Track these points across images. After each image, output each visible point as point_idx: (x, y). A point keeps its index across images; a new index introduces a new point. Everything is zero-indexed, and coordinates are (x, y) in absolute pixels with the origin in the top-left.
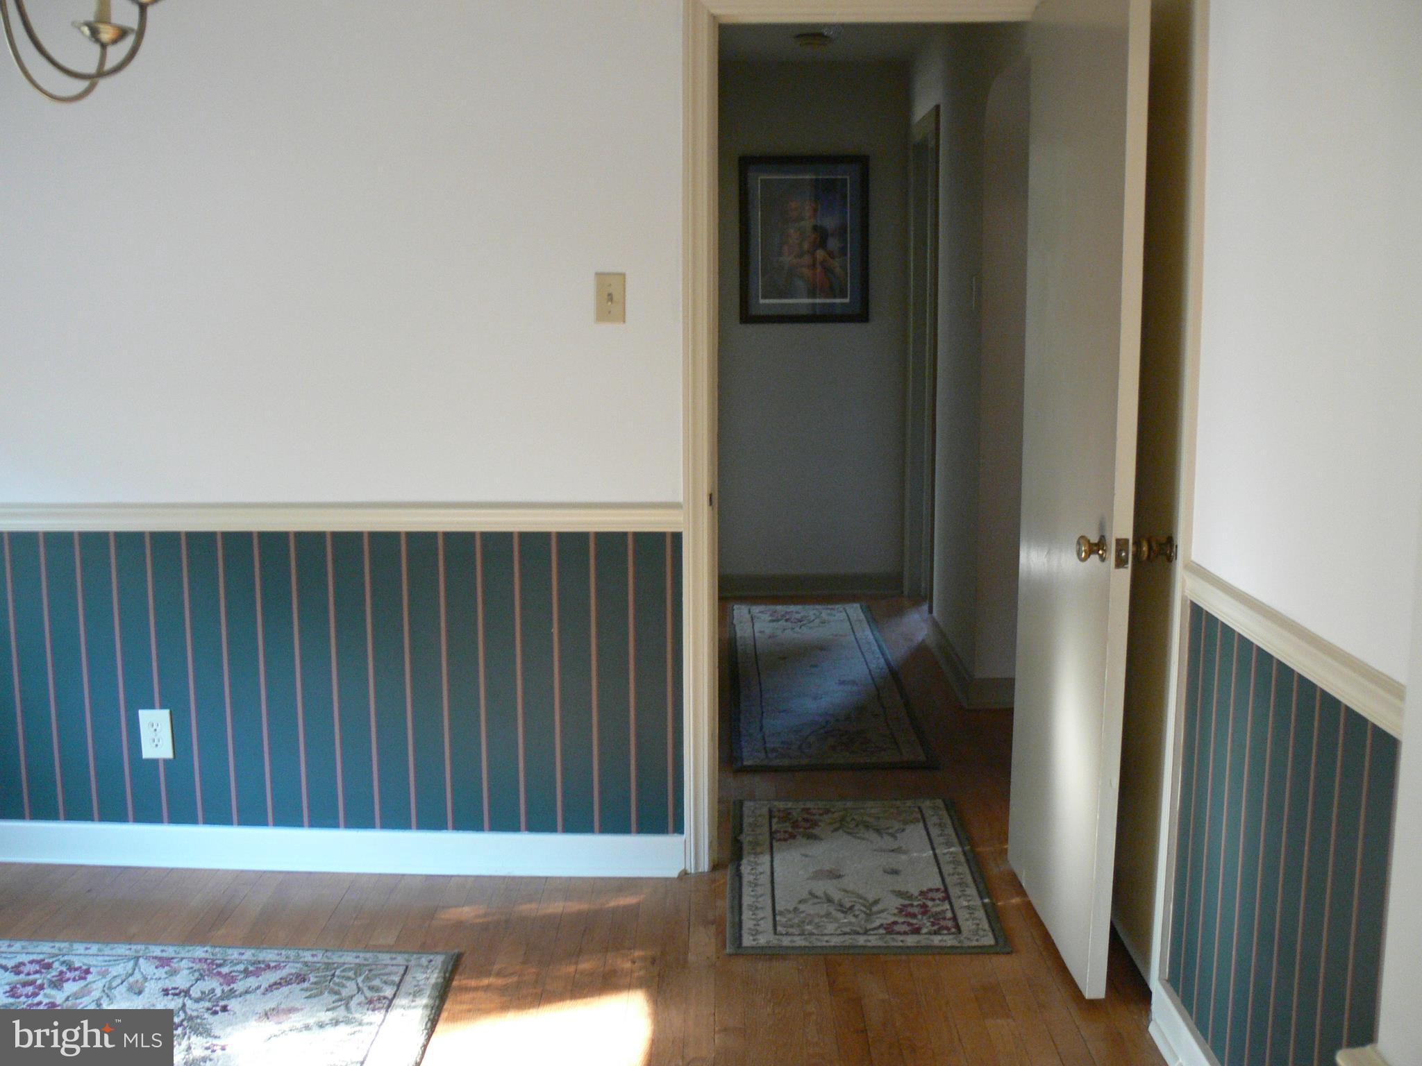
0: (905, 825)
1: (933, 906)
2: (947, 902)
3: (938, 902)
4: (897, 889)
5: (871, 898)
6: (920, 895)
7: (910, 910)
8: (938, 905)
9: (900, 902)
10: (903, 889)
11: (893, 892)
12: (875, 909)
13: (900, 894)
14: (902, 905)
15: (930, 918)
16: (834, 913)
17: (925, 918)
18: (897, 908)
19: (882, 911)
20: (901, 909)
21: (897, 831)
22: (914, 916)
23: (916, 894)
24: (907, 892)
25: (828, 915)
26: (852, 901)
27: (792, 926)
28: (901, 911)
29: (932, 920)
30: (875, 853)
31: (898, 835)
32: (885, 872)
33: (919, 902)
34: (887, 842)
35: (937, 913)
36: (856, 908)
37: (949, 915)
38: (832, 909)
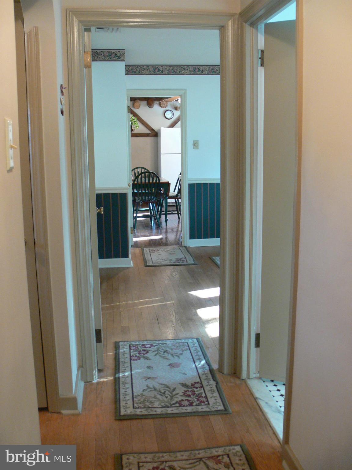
0: (142, 394)
1: (136, 354)
2: (131, 355)
3: (134, 355)
4: (148, 360)
5: (158, 356)
6: (140, 358)
7: (144, 352)
8: (134, 354)
9: (147, 355)
10: (146, 361)
11: (150, 359)
12: (156, 352)
13: (148, 359)
14: (147, 354)
15: (138, 350)
16: (170, 350)
17: (140, 350)
18: (149, 353)
19: (154, 352)
20: (148, 353)
21: (147, 389)
22: (144, 350)
23: (142, 359)
24: (145, 359)
25: (172, 349)
26: (164, 355)
27: (183, 345)
28: (148, 352)
29: (138, 349)
30: (156, 377)
31: (146, 388)
32: (152, 367)
33: (141, 355)
34: (151, 383)
35: (136, 351)
36: (163, 352)
37: (132, 351)
38: (171, 351)
